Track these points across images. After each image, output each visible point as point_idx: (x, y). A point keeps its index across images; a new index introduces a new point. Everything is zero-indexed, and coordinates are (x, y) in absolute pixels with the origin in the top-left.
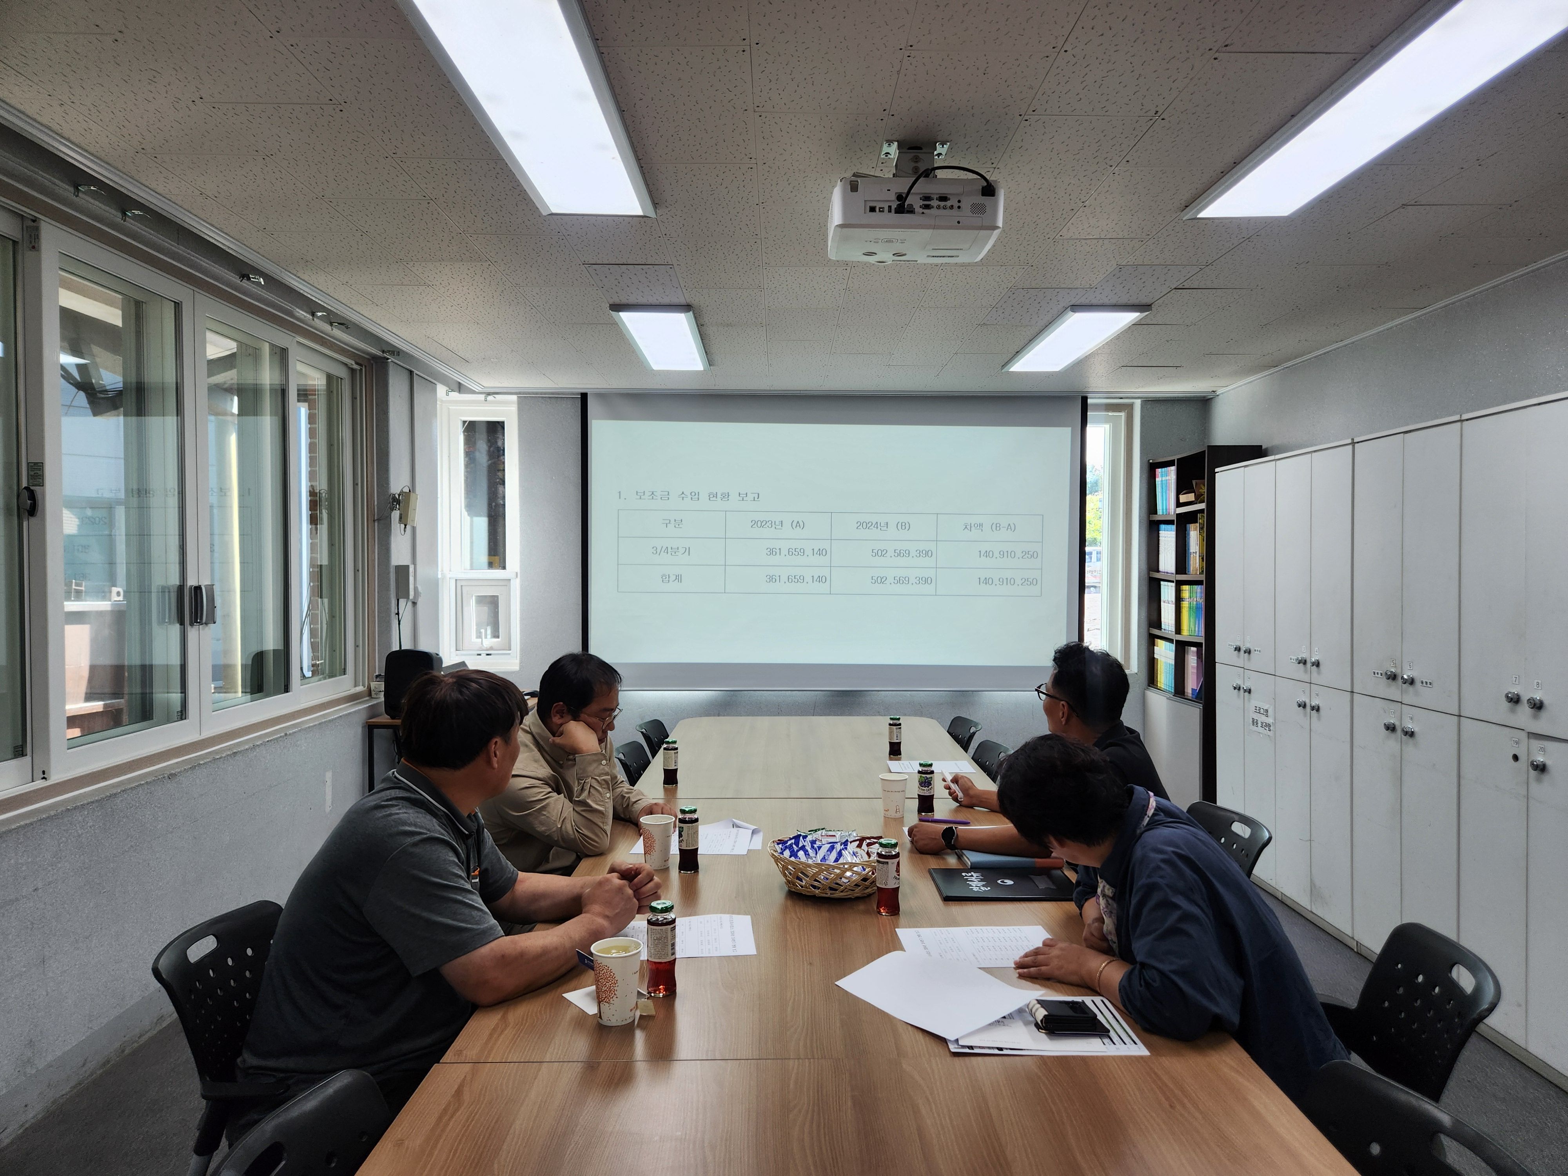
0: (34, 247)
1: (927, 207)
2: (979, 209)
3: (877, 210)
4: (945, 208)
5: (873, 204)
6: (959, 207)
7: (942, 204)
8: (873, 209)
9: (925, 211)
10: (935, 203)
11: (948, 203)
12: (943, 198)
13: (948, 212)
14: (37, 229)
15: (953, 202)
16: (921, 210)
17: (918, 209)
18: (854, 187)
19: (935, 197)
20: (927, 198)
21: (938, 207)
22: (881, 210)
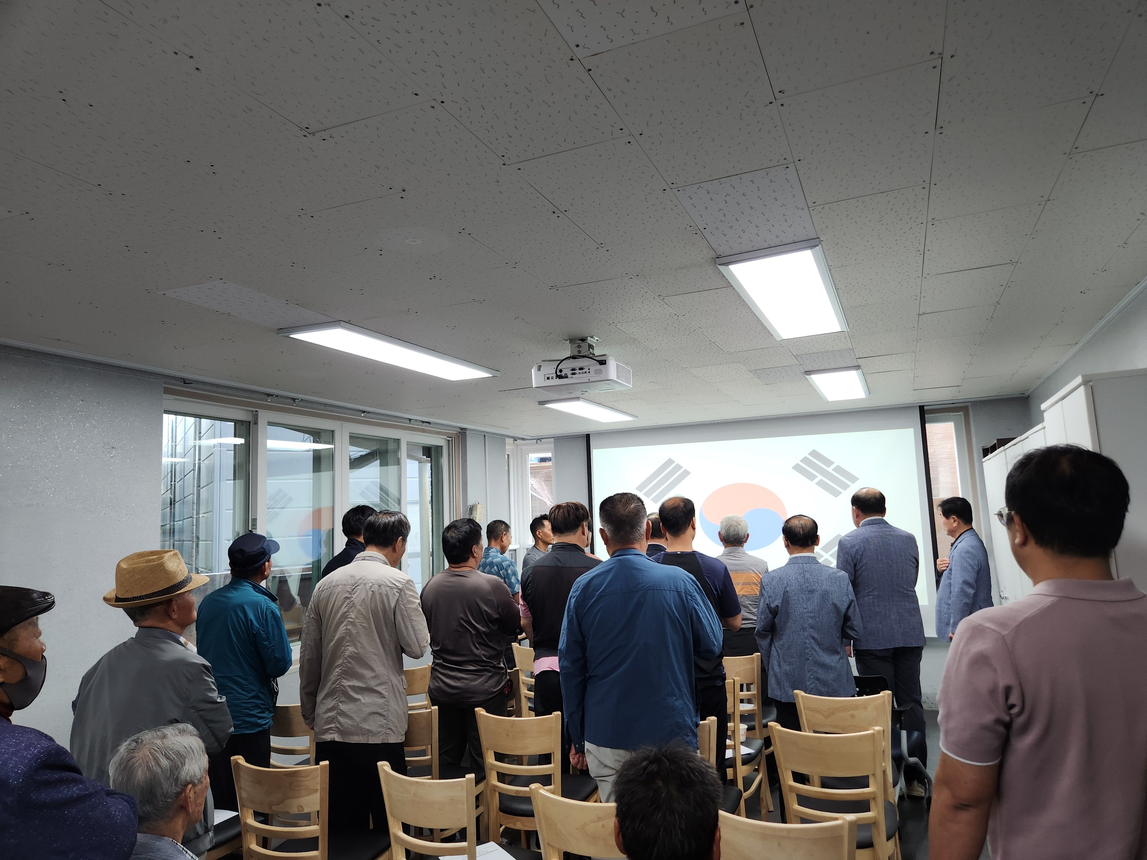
0: (256, 423)
1: (573, 374)
2: (598, 372)
3: (550, 378)
4: (583, 373)
5: (548, 376)
6: (589, 372)
7: (581, 371)
8: (548, 378)
9: (573, 376)
10: (577, 371)
11: (584, 371)
12: (581, 369)
13: (584, 374)
14: (257, 415)
15: (586, 370)
16: (571, 376)
17: (570, 376)
18: (539, 369)
19: (578, 368)
20: (573, 370)
21: (579, 373)
22: (552, 378)
